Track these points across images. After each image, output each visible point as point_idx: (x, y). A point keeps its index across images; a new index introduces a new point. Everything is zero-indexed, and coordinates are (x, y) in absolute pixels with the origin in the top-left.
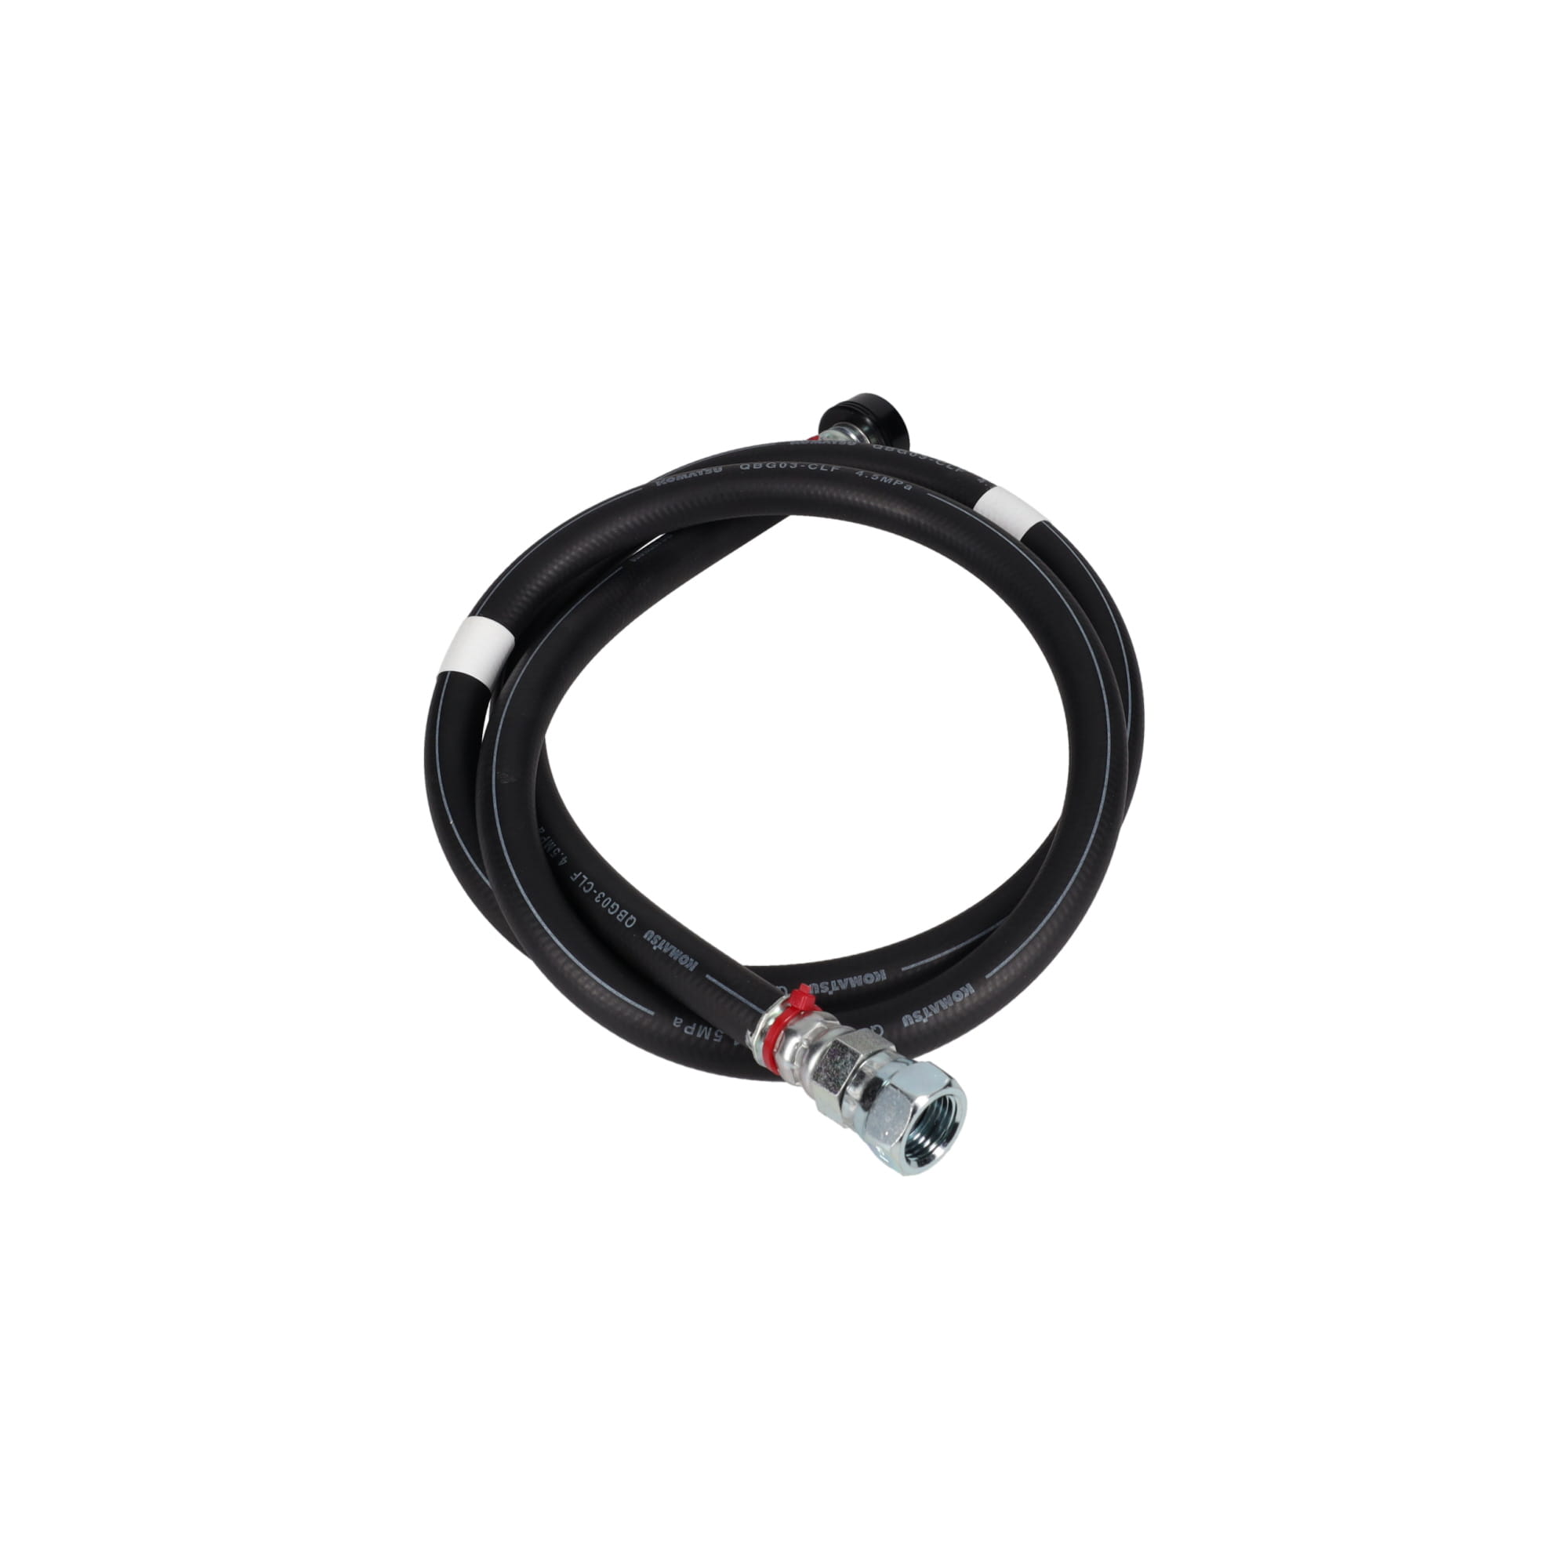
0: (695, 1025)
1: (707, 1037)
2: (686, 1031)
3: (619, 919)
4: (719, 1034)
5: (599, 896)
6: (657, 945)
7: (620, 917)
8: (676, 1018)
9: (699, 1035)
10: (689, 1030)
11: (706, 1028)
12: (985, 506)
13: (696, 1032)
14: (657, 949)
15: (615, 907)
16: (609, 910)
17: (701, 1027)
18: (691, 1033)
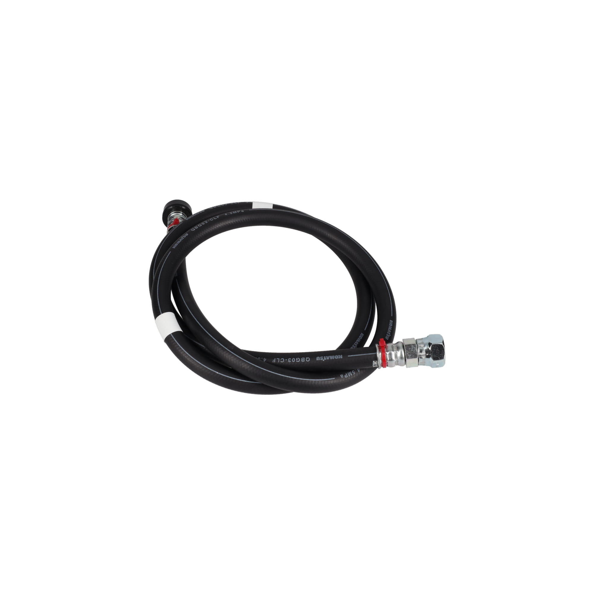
0: (346, 374)
1: (351, 375)
2: (346, 377)
3: (303, 361)
4: (353, 372)
5: (289, 360)
6: (324, 359)
7: (303, 360)
8: (341, 375)
9: (349, 376)
10: (346, 376)
11: (349, 373)
12: (254, 207)
13: (348, 375)
14: (325, 360)
15: (298, 359)
16: (297, 361)
17: (348, 373)
18: (347, 376)
